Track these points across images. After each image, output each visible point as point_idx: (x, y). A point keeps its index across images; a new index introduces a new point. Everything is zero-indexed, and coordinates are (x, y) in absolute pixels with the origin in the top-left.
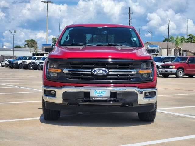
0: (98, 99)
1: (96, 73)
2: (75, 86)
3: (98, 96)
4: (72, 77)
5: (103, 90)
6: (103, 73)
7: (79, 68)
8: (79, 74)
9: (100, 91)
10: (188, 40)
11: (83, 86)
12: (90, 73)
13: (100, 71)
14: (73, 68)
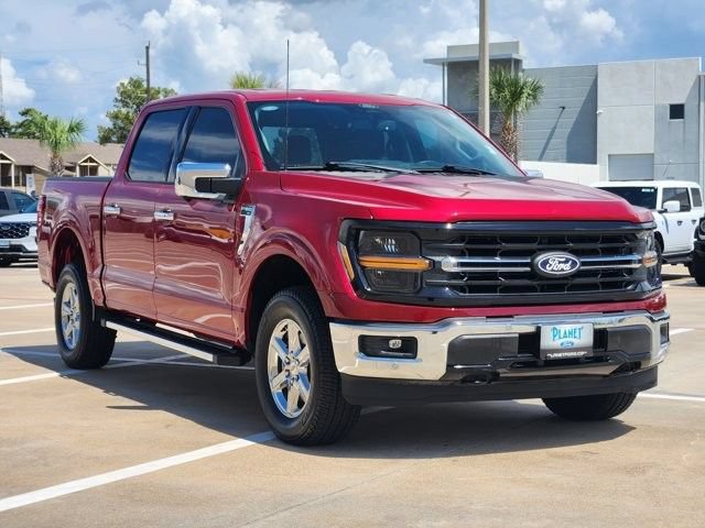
0: (560, 355)
1: (548, 269)
2: (488, 317)
3: (560, 347)
4: (469, 286)
5: (574, 326)
6: (567, 268)
7: (492, 253)
8: (494, 276)
9: (568, 327)
10: (20, 130)
11: (511, 316)
12: (528, 269)
13: (560, 262)
14: (472, 253)
